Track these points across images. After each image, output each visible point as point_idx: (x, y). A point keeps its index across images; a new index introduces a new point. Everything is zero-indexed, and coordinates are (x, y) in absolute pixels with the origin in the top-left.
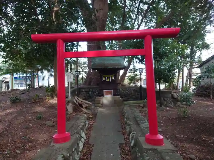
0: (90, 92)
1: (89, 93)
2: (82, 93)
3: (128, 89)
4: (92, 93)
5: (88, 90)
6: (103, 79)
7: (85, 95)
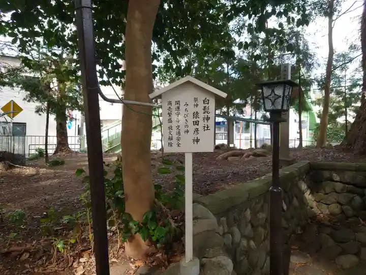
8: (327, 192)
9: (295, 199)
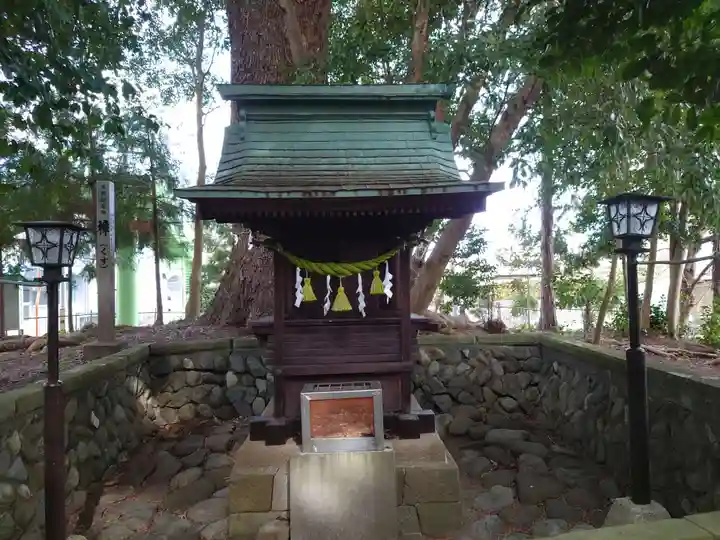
0: (231, 378)
1: (223, 384)
2: (177, 380)
3: (467, 352)
4: (240, 382)
5: (218, 360)
6: (303, 294)
7: (197, 397)
8: (176, 389)
9: (119, 408)
